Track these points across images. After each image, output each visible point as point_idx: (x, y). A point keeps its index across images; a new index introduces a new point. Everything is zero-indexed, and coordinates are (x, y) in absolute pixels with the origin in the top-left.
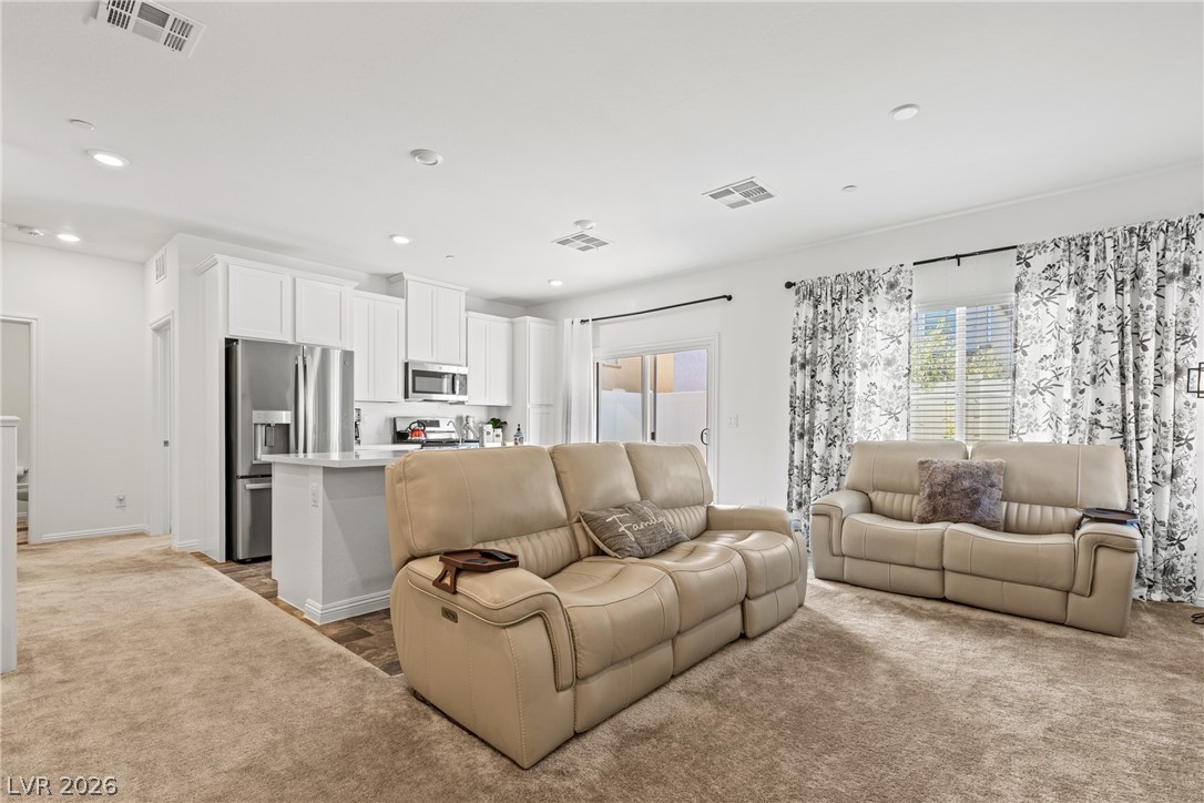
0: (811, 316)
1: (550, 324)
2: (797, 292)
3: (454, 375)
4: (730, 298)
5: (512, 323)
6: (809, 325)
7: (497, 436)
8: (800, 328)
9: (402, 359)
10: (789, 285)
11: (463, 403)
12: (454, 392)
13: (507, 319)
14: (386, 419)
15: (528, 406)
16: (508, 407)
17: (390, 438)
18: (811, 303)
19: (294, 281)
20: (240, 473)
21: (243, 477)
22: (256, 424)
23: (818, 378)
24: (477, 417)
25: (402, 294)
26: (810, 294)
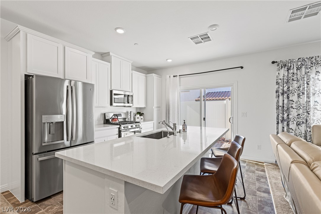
0: (286, 74)
1: (159, 77)
2: (278, 65)
3: (128, 96)
4: (242, 68)
5: (146, 76)
6: (285, 78)
7: (142, 119)
8: (281, 79)
9: (110, 89)
10: (273, 62)
11: (130, 107)
12: (128, 103)
13: (145, 75)
14: (101, 114)
15: (154, 107)
16: (145, 108)
17: (102, 122)
18: (286, 69)
19: (65, 47)
20: (34, 152)
21: (36, 154)
22: (44, 123)
23: (290, 99)
24: (134, 111)
25: (110, 61)
26: (285, 65)
